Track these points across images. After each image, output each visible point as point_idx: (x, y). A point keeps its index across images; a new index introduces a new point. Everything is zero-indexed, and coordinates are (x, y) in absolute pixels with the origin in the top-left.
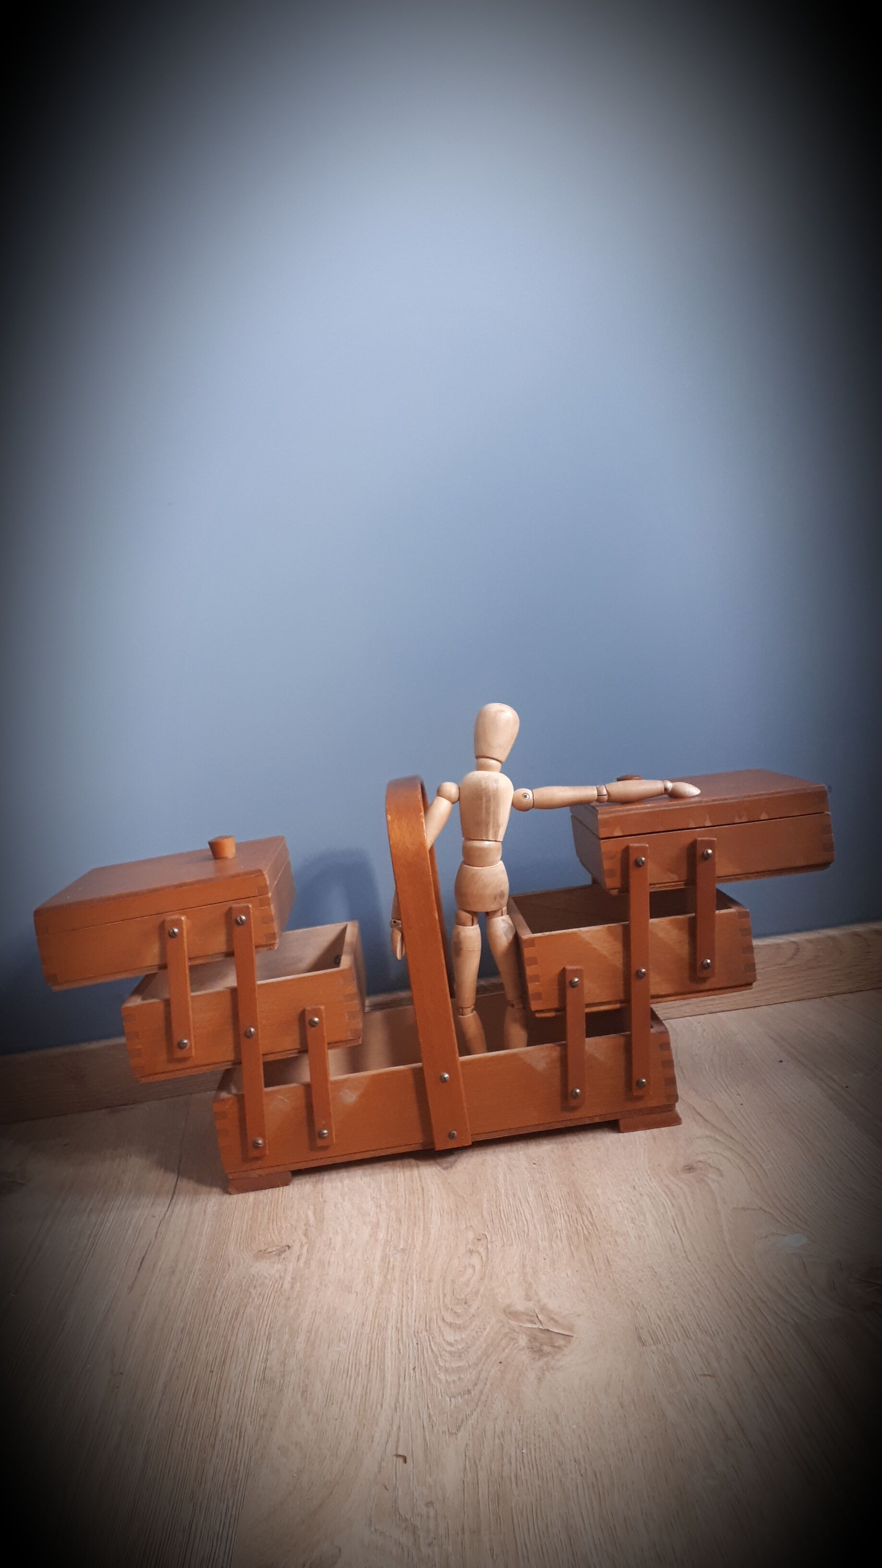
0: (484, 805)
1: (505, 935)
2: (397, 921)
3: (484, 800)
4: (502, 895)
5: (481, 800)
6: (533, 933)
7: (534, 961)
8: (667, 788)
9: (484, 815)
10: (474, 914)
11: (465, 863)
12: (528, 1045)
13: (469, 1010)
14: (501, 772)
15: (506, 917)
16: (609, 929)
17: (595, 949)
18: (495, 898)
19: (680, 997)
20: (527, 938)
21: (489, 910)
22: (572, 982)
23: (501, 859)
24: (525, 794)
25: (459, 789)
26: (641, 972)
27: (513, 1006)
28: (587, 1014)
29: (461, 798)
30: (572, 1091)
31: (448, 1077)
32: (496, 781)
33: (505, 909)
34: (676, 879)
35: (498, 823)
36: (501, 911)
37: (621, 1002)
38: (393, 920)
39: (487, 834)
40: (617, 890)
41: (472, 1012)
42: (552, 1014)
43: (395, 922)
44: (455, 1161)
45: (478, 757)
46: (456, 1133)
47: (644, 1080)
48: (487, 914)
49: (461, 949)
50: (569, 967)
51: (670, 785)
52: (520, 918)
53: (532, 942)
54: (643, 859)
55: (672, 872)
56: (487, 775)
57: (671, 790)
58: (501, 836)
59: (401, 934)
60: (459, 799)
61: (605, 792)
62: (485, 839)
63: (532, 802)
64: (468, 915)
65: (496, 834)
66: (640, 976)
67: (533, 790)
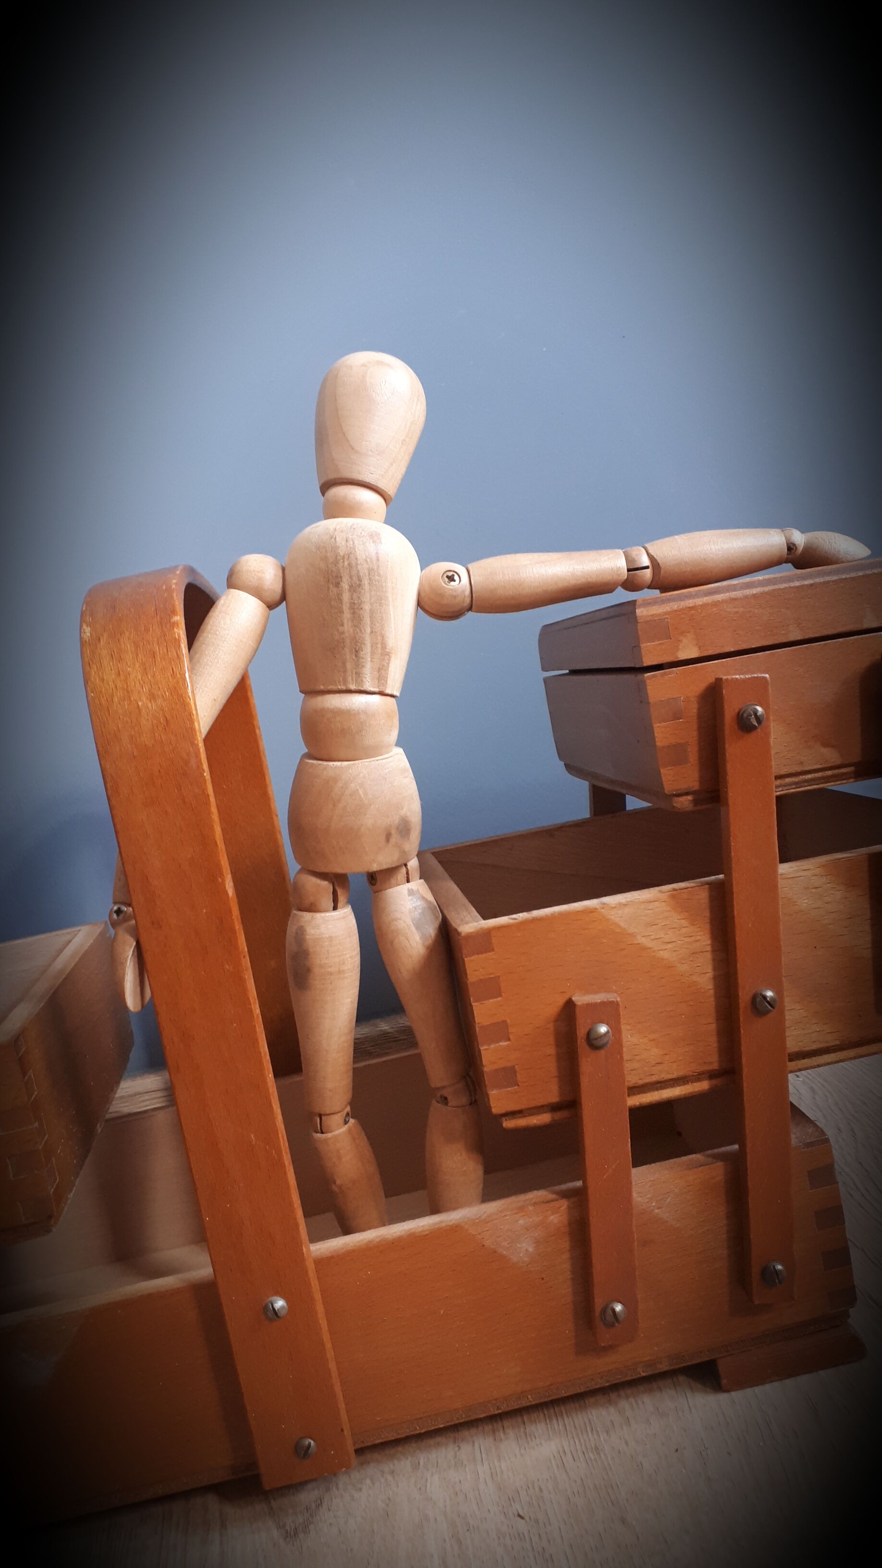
0: (346, 597)
1: (418, 927)
2: (124, 908)
3: (345, 585)
4: (404, 828)
5: (337, 585)
6: (485, 918)
7: (493, 988)
8: (794, 545)
9: (348, 628)
10: (338, 880)
11: (309, 756)
12: (487, 1196)
13: (338, 1119)
14: (388, 521)
15: (418, 885)
16: (674, 896)
17: (645, 948)
18: (388, 837)
19: (852, 1053)
20: (472, 930)
21: (375, 867)
22: (592, 1036)
23: (398, 744)
24: (450, 574)
25: (283, 569)
26: (765, 997)
27: (445, 1100)
28: (634, 1112)
29: (290, 595)
30: (604, 1311)
31: (282, 1307)
32: (374, 537)
33: (413, 863)
34: (838, 762)
35: (384, 646)
36: (404, 870)
37: (712, 1075)
38: (115, 908)
39: (358, 675)
40: (690, 798)
41: (346, 1122)
42: (545, 1118)
43: (119, 912)
44: (320, 1503)
45: (325, 487)
46: (312, 1442)
47: (779, 1267)
48: (373, 878)
49: (309, 970)
50: (580, 999)
51: (799, 538)
52: (452, 888)
53: (484, 939)
54: (759, 709)
55: (825, 745)
56: (349, 525)
57: (803, 549)
58: (395, 683)
59: (135, 944)
60: (284, 597)
61: (645, 561)
62: (353, 687)
63: (468, 592)
64: (325, 883)
65: (381, 674)
66: (760, 1006)
67: (472, 567)
